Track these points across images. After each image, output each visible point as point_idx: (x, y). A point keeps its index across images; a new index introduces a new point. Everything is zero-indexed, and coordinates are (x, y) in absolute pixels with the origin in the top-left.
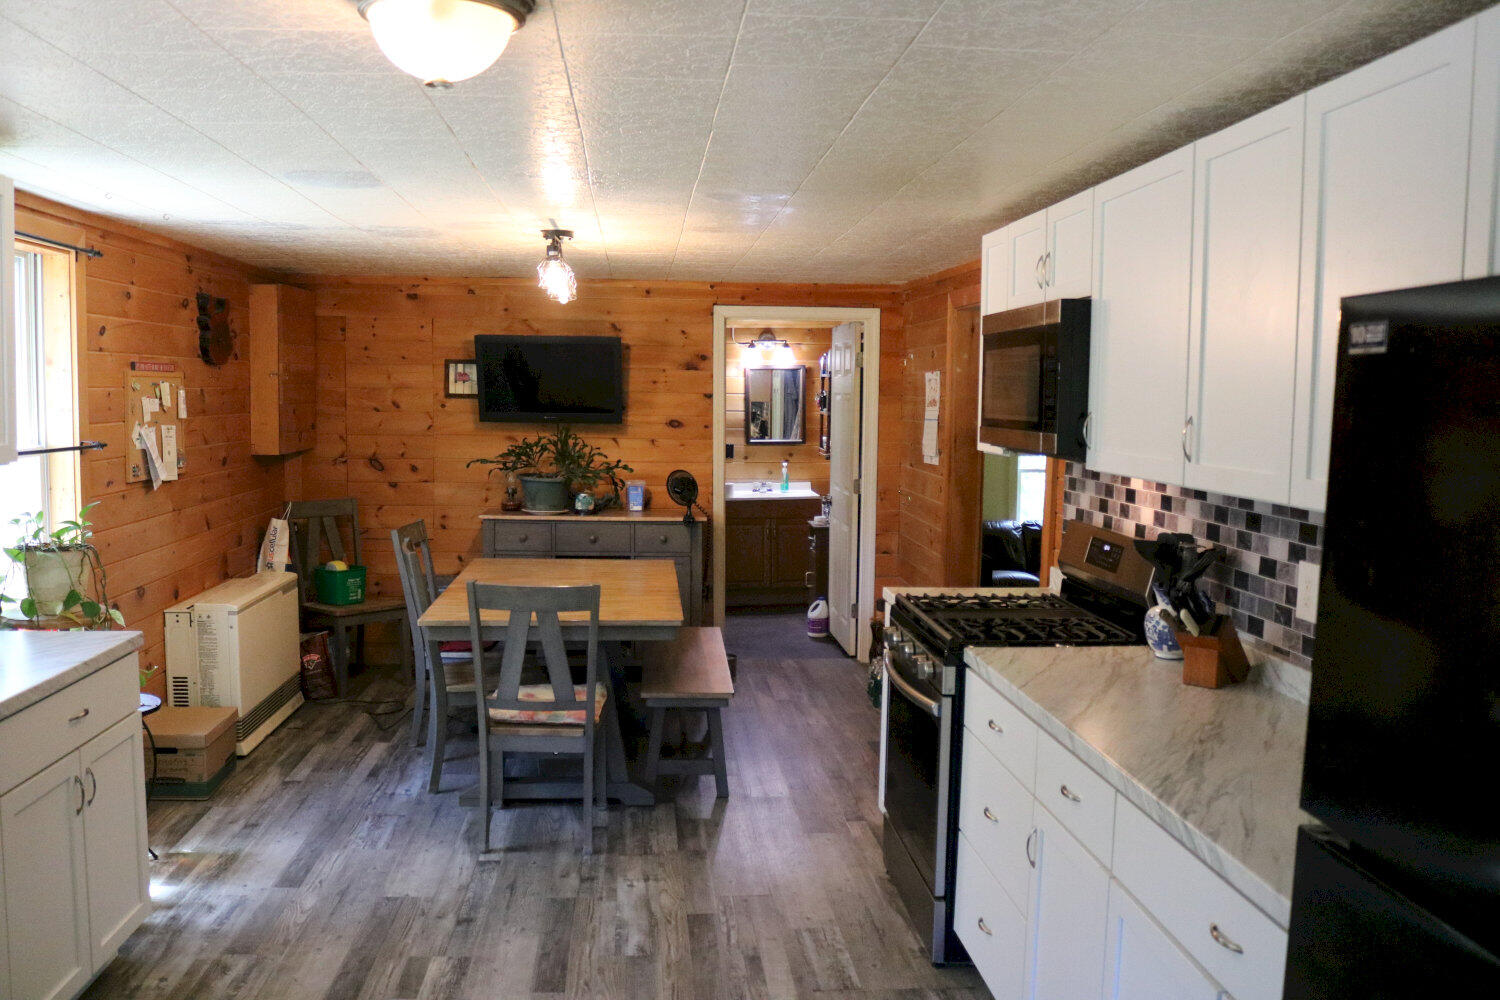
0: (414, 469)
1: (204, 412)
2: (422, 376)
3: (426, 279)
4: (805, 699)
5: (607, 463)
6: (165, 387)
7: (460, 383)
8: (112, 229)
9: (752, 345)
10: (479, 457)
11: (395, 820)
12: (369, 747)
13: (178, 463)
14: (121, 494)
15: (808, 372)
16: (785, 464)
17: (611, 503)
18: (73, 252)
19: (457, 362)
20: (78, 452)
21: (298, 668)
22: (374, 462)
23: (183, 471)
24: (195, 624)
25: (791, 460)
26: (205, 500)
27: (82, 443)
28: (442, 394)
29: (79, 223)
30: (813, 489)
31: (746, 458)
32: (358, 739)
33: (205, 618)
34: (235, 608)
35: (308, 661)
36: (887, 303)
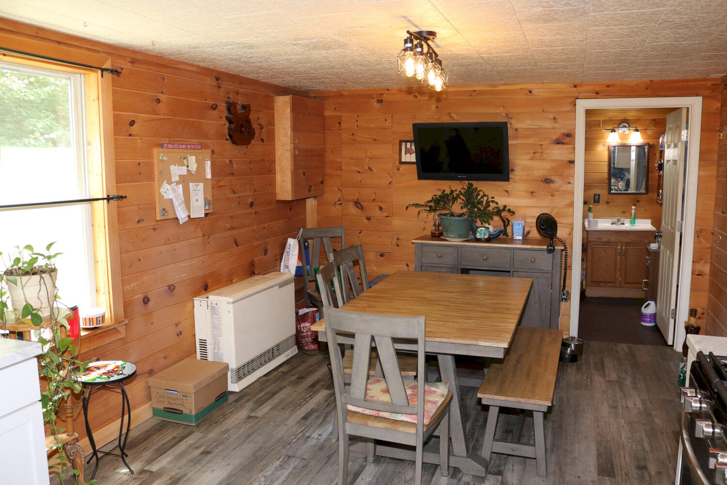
0: (381, 209)
1: (233, 174)
2: (385, 151)
3: (388, 90)
4: (628, 382)
5: (497, 207)
6: (192, 159)
7: (408, 155)
8: (139, 57)
9: (613, 131)
10: (415, 202)
11: (298, 460)
12: (318, 391)
13: (205, 206)
14: (153, 227)
15: (651, 147)
16: (633, 207)
17: (502, 236)
18: (99, 72)
19: (406, 142)
20: (105, 201)
21: (294, 332)
22: (358, 204)
23: (207, 212)
24: (209, 307)
25: (638, 204)
26: (232, 229)
27: (108, 196)
28: (398, 162)
29: (104, 52)
30: (652, 224)
31: (608, 203)
32: (313, 386)
33: (214, 305)
34: (231, 300)
35: (303, 327)
36: (708, 93)
